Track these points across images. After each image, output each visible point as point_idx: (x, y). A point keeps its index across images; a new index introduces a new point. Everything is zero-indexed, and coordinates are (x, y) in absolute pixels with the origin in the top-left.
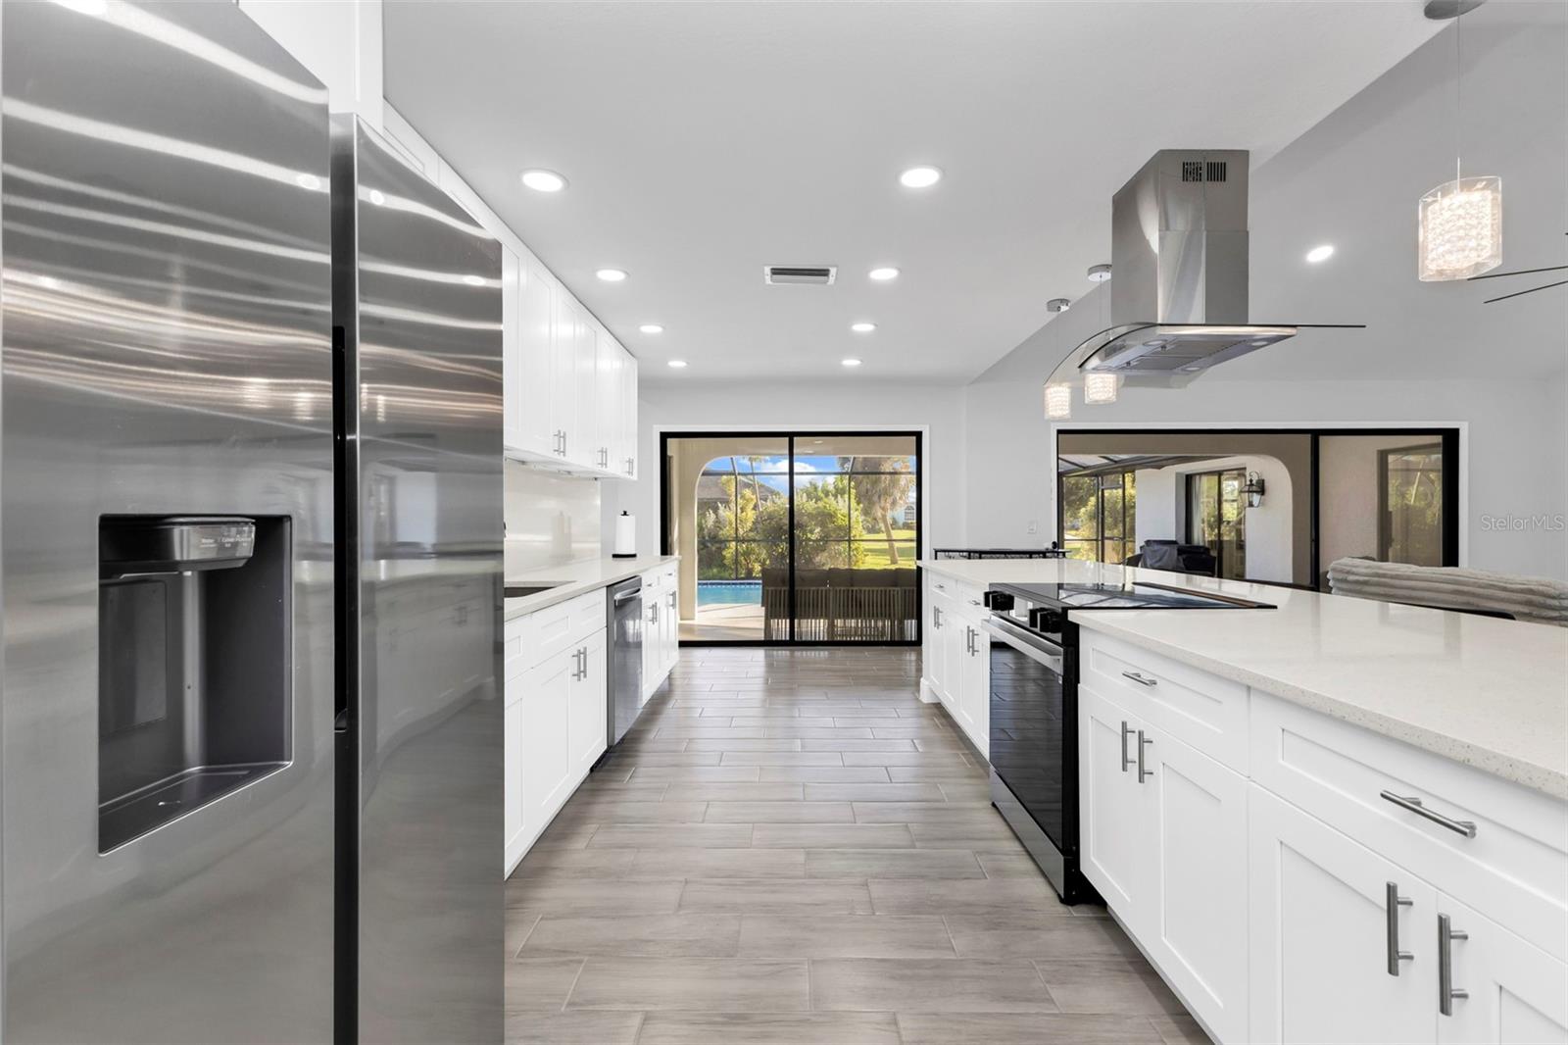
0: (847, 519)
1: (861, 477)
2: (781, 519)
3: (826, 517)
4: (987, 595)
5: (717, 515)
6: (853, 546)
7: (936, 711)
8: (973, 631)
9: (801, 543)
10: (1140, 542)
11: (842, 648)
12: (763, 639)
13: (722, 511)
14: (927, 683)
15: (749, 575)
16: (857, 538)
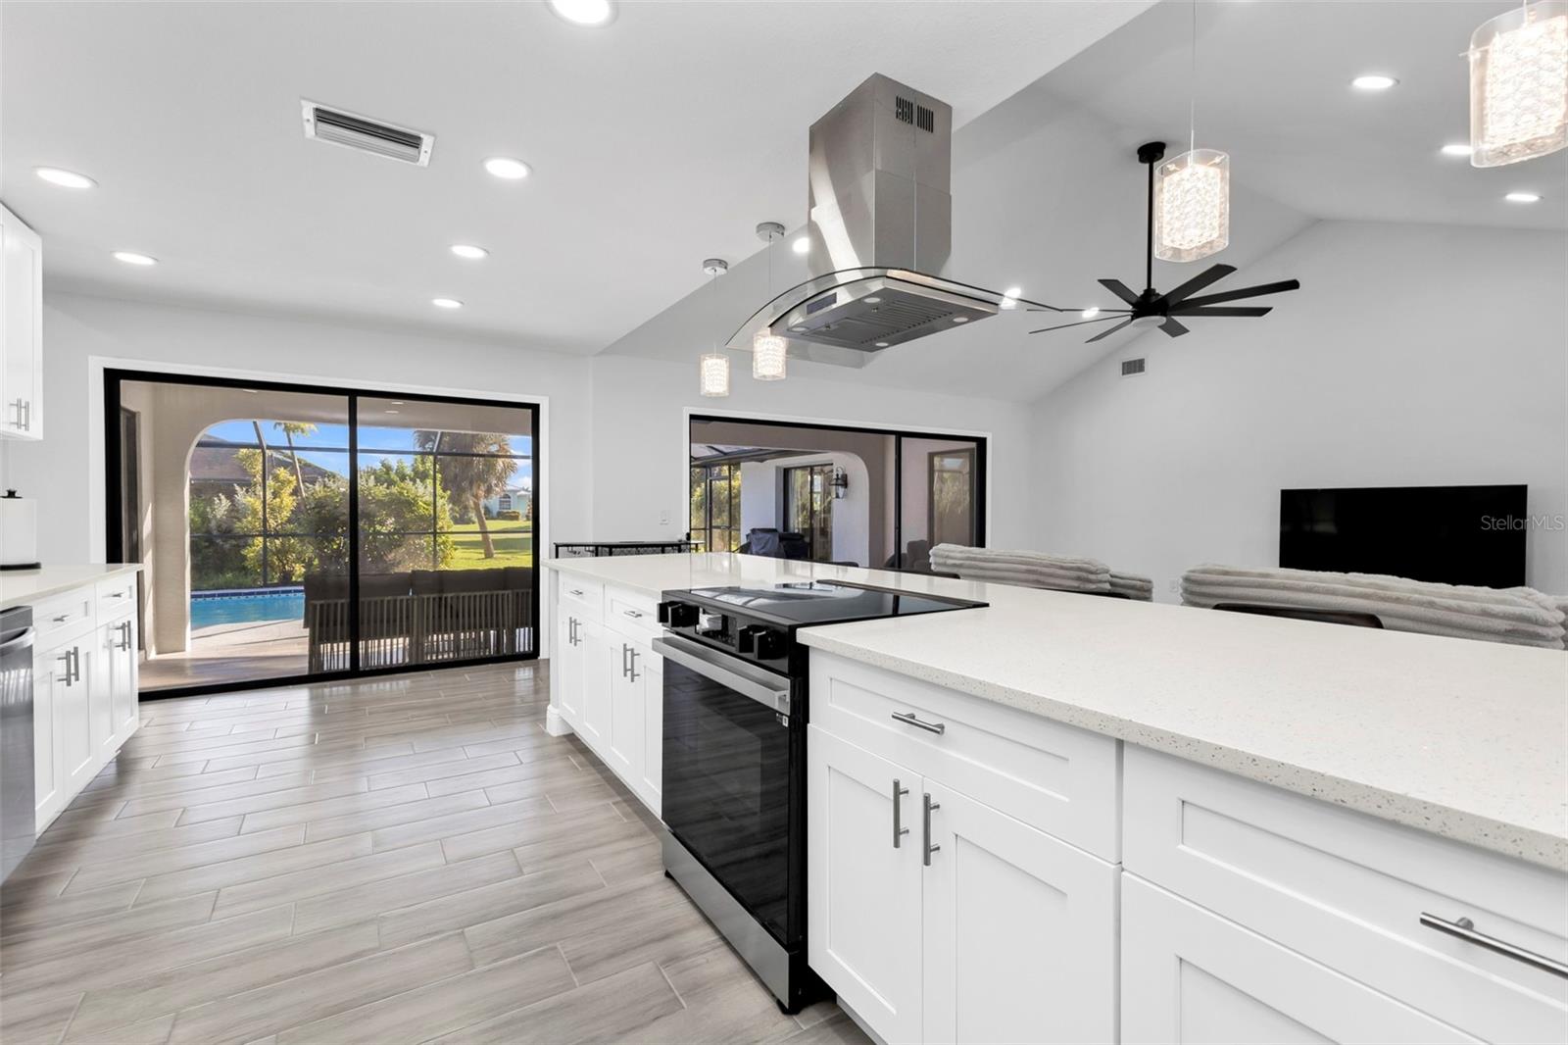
0: (431, 508)
1: (448, 458)
2: (336, 508)
3: (402, 506)
4: (663, 608)
5: (232, 501)
6: (440, 540)
7: (569, 746)
8: (632, 650)
9: (367, 537)
10: (745, 529)
11: (430, 672)
12: (306, 673)
13: (242, 497)
14: (556, 711)
15: (286, 579)
16: (446, 530)
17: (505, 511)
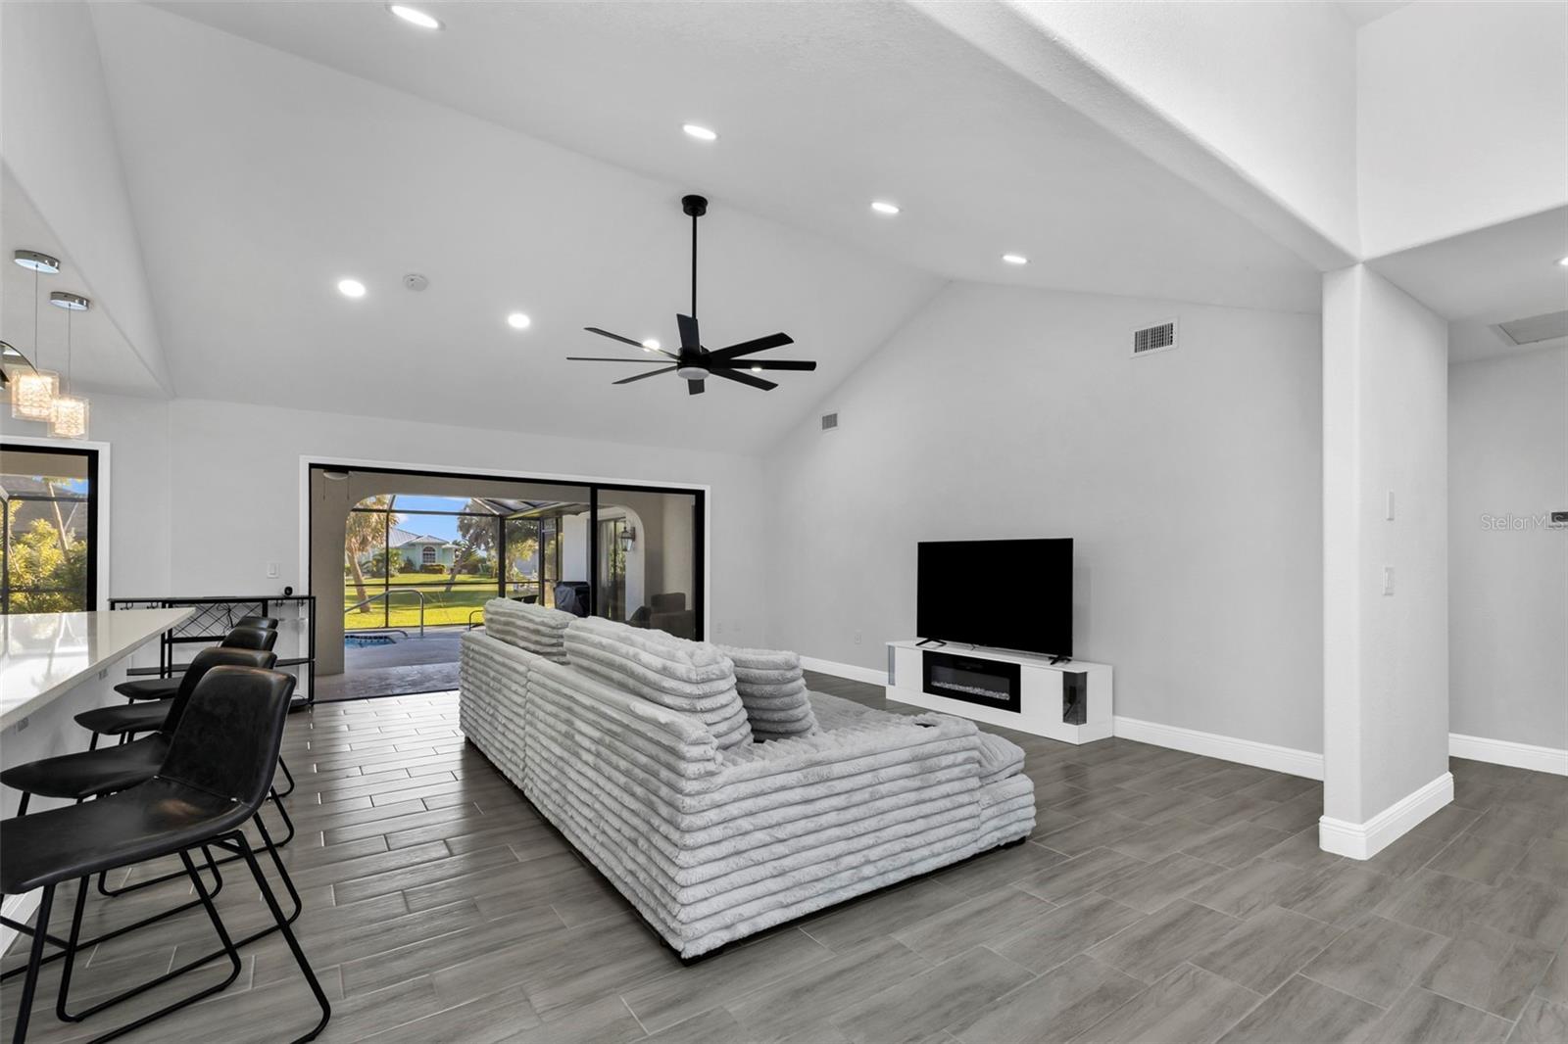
17: (429, 564)
